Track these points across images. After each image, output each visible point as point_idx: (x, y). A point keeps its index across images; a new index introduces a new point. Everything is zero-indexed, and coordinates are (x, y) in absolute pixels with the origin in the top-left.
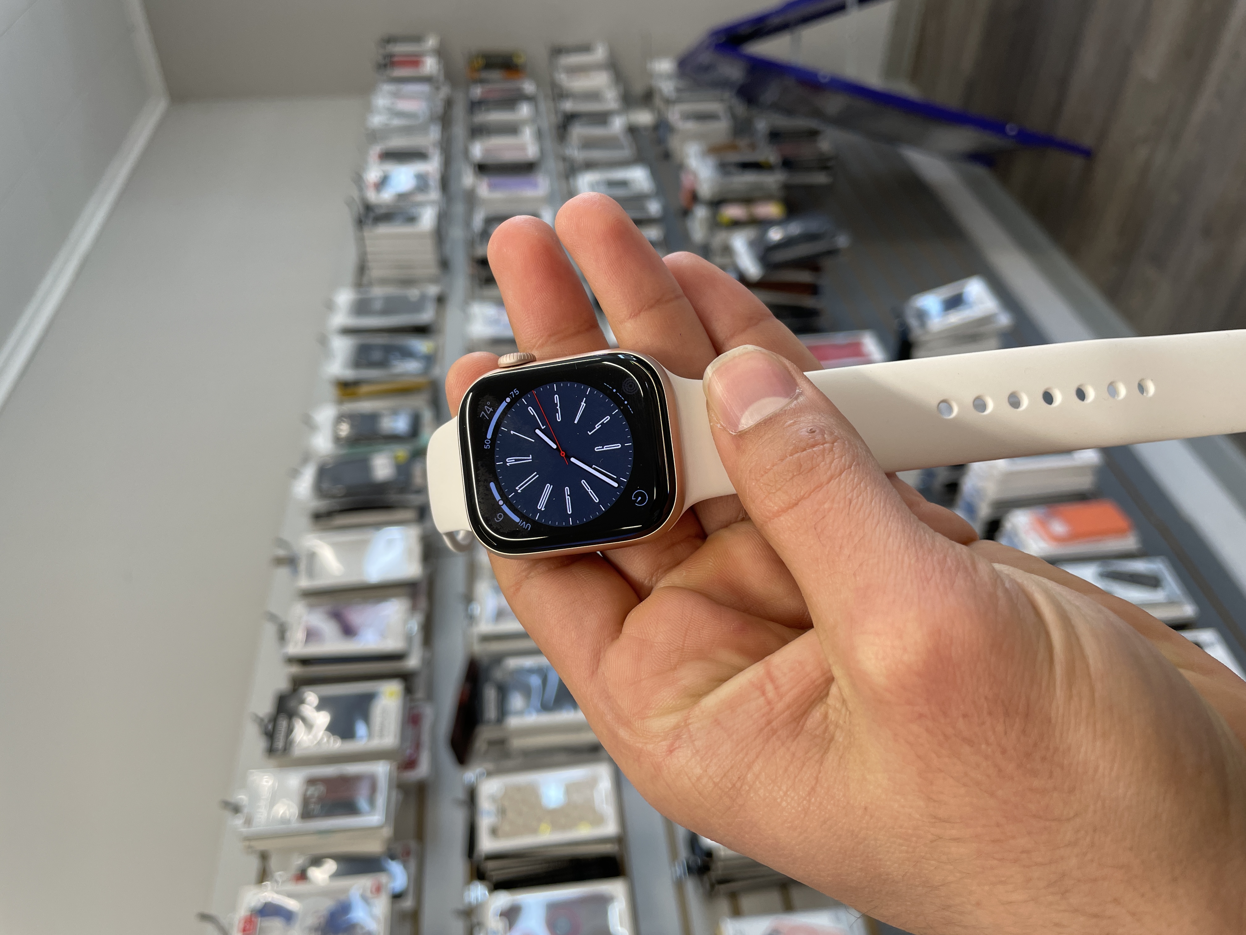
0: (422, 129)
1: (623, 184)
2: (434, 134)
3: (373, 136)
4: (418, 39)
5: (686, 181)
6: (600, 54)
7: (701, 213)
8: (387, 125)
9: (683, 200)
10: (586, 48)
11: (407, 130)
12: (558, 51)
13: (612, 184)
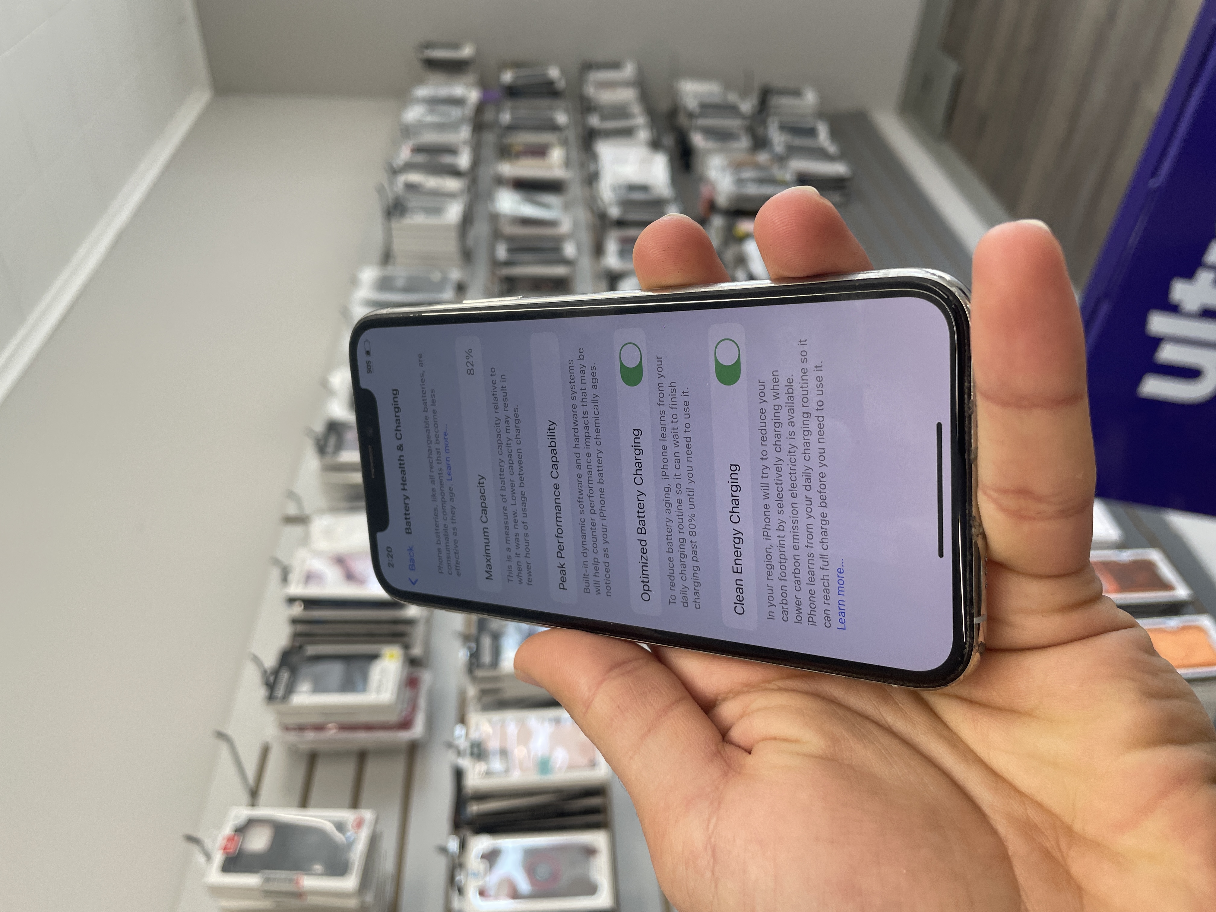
0: (454, 126)
1: (644, 188)
2: (465, 133)
3: (407, 131)
4: (456, 46)
5: (705, 191)
6: (629, 71)
7: (718, 222)
8: (420, 121)
9: (700, 209)
10: (615, 65)
11: (440, 127)
12: (588, 66)
13: (632, 188)
